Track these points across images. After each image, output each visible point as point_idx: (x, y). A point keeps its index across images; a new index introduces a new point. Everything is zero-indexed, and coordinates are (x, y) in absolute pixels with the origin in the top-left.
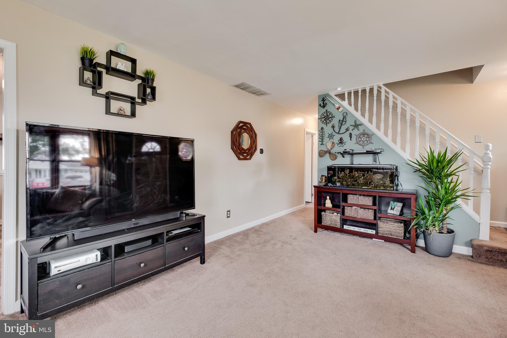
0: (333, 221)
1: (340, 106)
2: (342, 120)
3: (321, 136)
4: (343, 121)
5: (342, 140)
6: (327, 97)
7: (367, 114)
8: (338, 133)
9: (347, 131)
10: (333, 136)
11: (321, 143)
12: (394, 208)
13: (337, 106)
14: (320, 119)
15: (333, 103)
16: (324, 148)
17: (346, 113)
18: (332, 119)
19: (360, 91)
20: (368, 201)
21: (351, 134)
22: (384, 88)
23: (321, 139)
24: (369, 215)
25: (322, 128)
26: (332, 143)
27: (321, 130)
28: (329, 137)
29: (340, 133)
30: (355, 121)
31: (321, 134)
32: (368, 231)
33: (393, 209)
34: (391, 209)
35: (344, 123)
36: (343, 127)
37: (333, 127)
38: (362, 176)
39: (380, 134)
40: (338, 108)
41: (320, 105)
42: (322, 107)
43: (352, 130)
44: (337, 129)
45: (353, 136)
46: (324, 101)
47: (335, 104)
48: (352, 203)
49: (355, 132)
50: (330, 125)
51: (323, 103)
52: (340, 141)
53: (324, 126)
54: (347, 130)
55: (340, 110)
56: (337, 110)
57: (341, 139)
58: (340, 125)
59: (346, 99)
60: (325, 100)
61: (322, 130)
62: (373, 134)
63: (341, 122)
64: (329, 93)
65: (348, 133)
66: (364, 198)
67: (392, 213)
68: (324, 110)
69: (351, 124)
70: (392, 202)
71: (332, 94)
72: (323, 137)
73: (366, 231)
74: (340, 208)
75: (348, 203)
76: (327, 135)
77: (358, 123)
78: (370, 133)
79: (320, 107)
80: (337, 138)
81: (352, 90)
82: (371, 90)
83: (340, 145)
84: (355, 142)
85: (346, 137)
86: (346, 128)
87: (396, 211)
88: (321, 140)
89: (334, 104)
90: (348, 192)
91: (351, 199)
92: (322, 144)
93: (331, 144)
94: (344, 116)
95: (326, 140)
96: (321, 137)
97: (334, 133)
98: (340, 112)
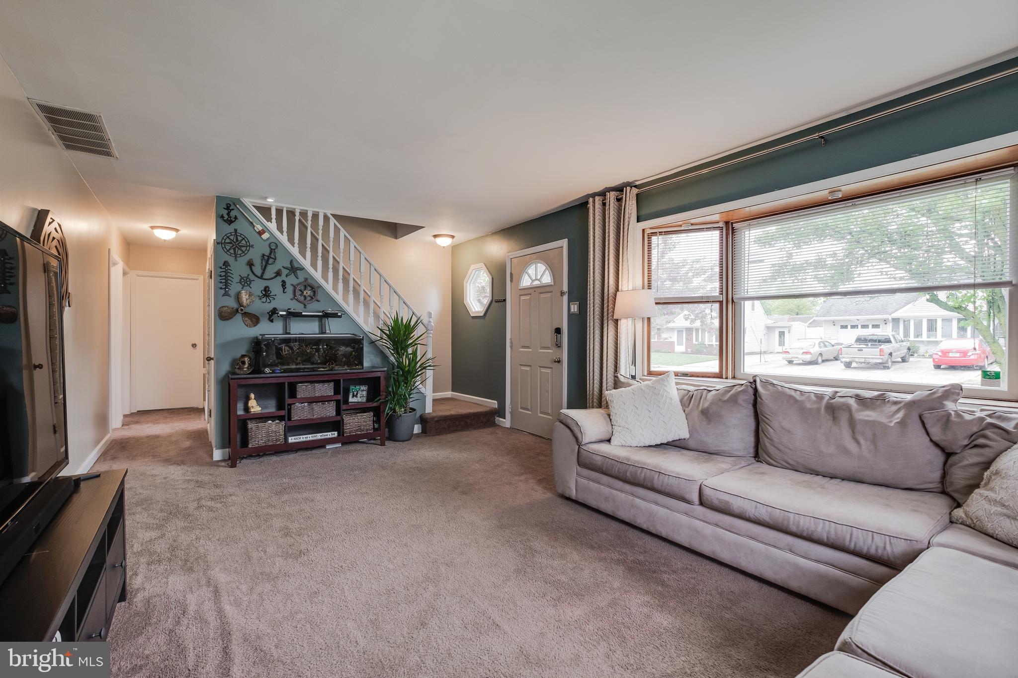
0: (271, 436)
1: (265, 229)
2: (267, 255)
3: (224, 277)
4: (269, 257)
5: (268, 291)
6: (237, 206)
7: (308, 254)
8: (261, 277)
9: (278, 277)
10: (251, 281)
11: (223, 292)
12: (357, 394)
13: (259, 227)
14: (222, 243)
15: (251, 221)
16: (231, 303)
17: (274, 244)
18: (248, 249)
19: (297, 214)
20: (327, 390)
21: (284, 282)
22: (333, 221)
23: (224, 284)
24: (328, 411)
25: (226, 264)
26: (249, 295)
27: (224, 267)
28: (240, 282)
29: (265, 277)
30: (291, 262)
31: (223, 274)
32: (327, 435)
33: (356, 396)
34: (353, 396)
35: (271, 261)
36: (269, 268)
37: (250, 264)
38: (316, 352)
39: (328, 287)
40: (260, 231)
41: (222, 217)
42: (224, 220)
43: (287, 276)
44: (258, 270)
45: (288, 285)
46: (230, 212)
47: (254, 224)
48: (305, 396)
49: (291, 280)
50: (243, 260)
51: (228, 214)
52: (264, 293)
53: (231, 260)
54: (278, 274)
55: (266, 236)
56: (257, 235)
57: (266, 290)
58: (264, 263)
59: (274, 220)
60: (233, 209)
61: (226, 267)
62: (320, 287)
63: (266, 258)
64: (241, 199)
65: (279, 280)
66: (323, 385)
67: (356, 401)
68: (230, 229)
69: (284, 266)
70: (352, 387)
71: (248, 202)
72: (229, 281)
73: (325, 436)
74: (284, 409)
75: (298, 397)
76: (236, 279)
77: (296, 265)
78: (316, 285)
79: (220, 220)
80: (258, 286)
81: (285, 206)
82: (315, 216)
83: (264, 300)
84: (292, 296)
85: (275, 287)
86: (276, 270)
87: (360, 397)
88: (224, 287)
89: (252, 223)
90: (298, 380)
91: (303, 390)
92: (226, 294)
93: (247, 296)
94: (272, 248)
95: (234, 287)
96: (224, 281)
97: (252, 277)
98: (265, 241)
